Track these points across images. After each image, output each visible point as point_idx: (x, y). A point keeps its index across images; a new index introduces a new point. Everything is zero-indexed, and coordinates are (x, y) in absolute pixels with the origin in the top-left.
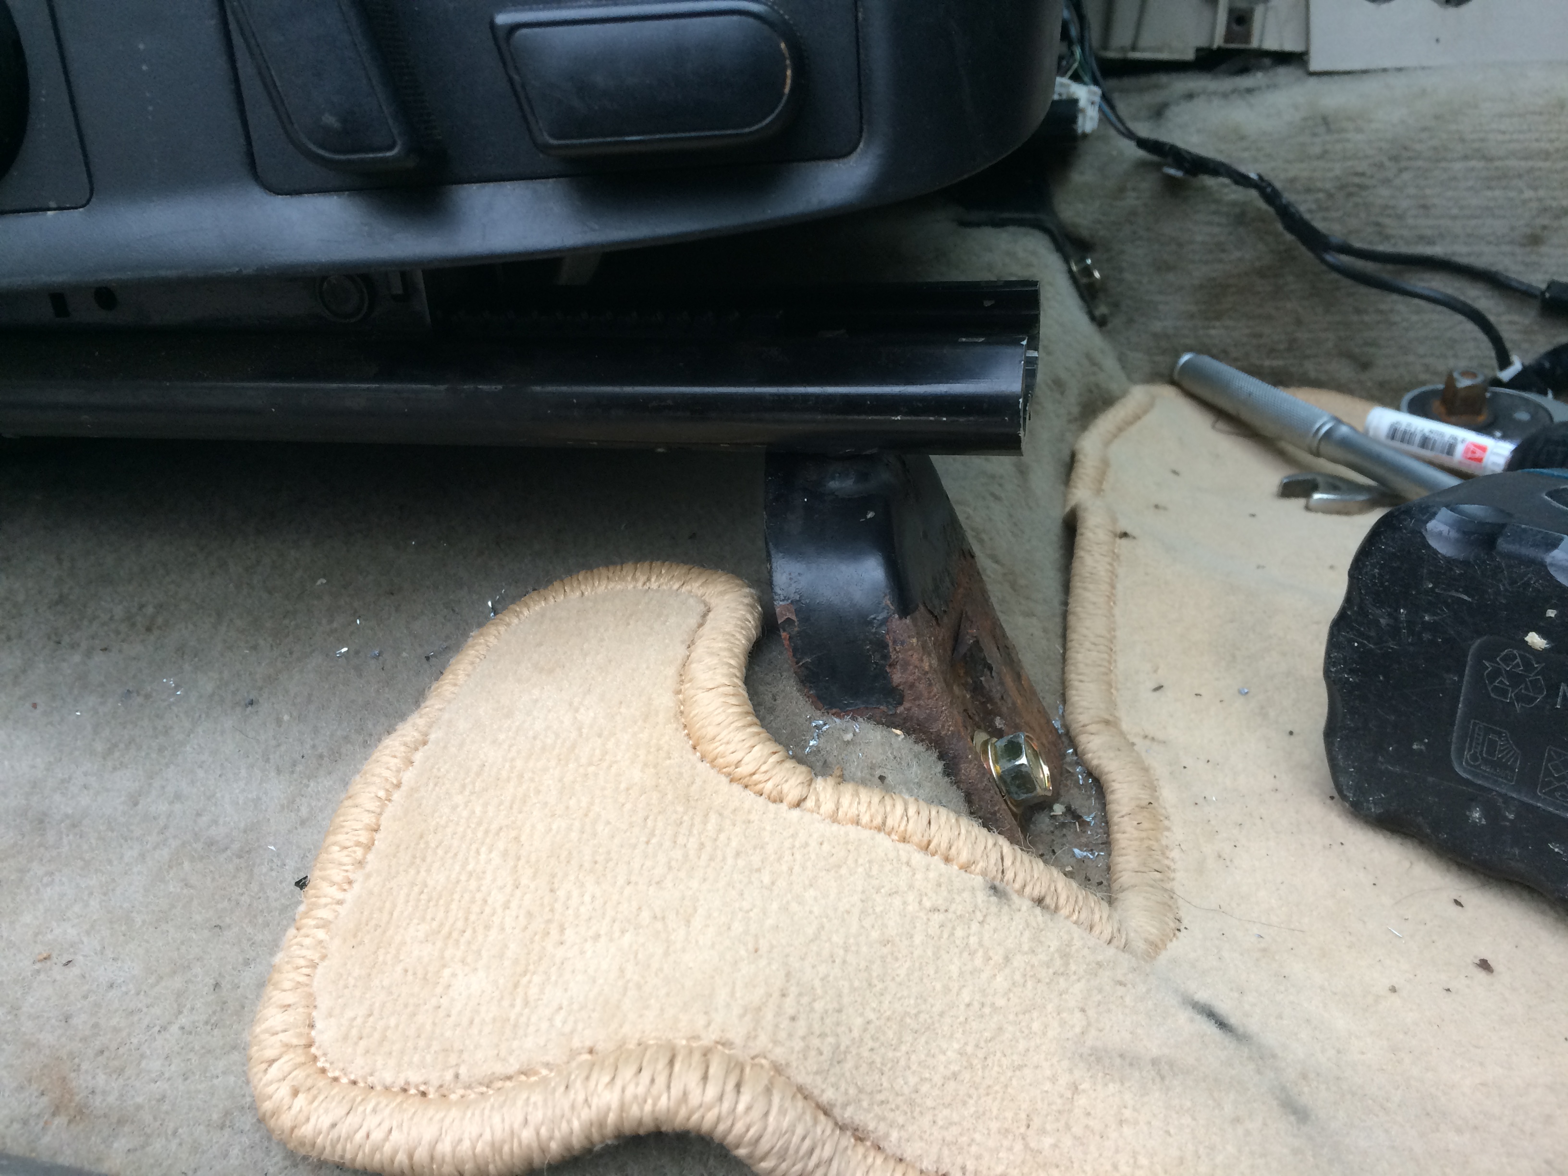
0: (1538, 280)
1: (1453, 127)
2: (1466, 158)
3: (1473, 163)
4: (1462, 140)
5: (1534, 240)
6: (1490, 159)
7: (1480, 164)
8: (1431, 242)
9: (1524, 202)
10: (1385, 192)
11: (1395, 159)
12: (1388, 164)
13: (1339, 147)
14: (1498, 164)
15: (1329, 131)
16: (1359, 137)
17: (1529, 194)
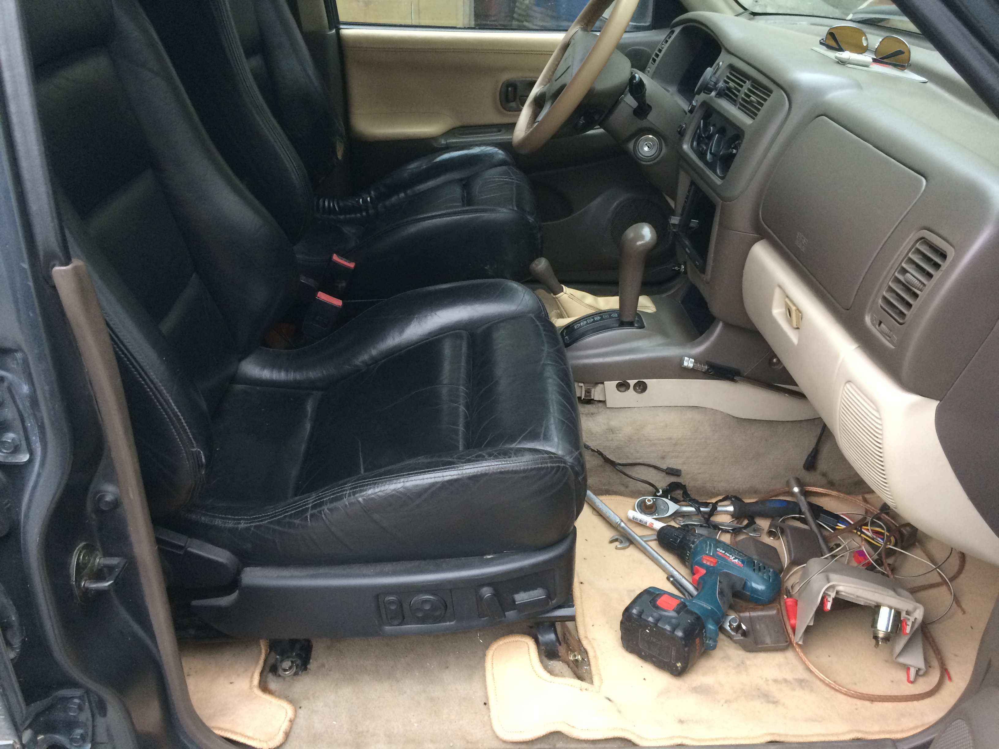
0: (664, 467)
1: (642, 433)
2: (646, 440)
3: (647, 442)
4: (644, 436)
5: (663, 458)
6: (651, 441)
7: (649, 442)
8: (639, 459)
9: (660, 450)
10: (627, 449)
11: (629, 441)
12: (627, 442)
13: (616, 438)
14: (653, 442)
15: (613, 433)
16: (620, 435)
17: (660, 448)
